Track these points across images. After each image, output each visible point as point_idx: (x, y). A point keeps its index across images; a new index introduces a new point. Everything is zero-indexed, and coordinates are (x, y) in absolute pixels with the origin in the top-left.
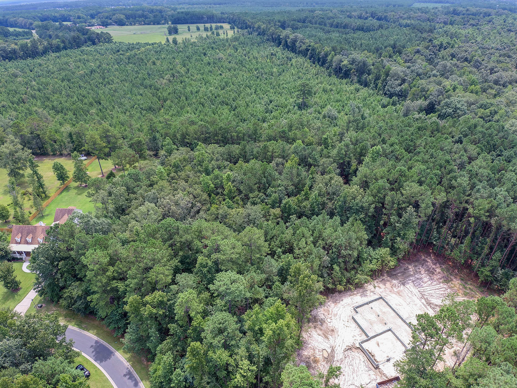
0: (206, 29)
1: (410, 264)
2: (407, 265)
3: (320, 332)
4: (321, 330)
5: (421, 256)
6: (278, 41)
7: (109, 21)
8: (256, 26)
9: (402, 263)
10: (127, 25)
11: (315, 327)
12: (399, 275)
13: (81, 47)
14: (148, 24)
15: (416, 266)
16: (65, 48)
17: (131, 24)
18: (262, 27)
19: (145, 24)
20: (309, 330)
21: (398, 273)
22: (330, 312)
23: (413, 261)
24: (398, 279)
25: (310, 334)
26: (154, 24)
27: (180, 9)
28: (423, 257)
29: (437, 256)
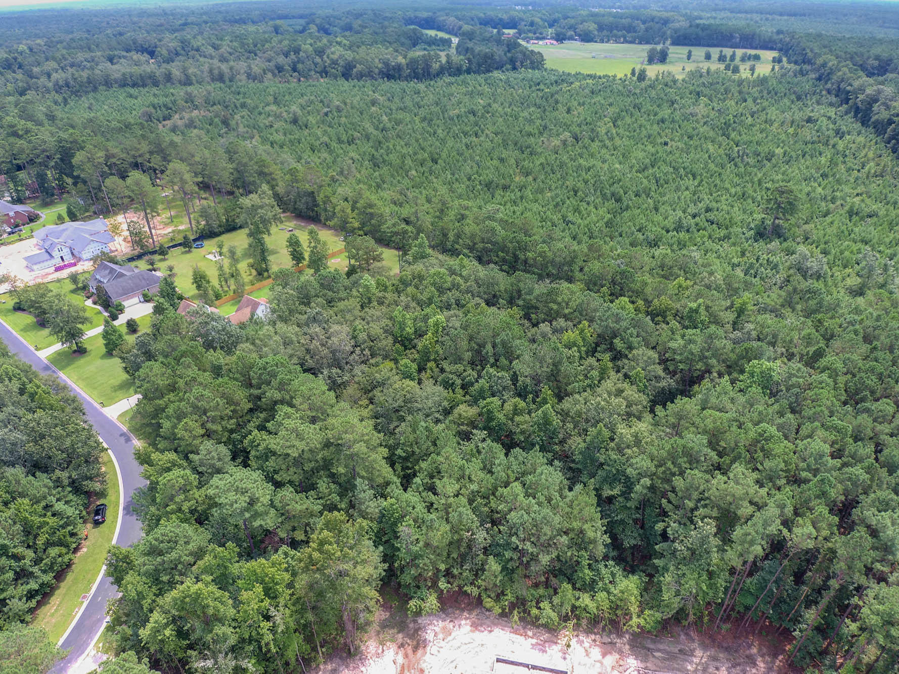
0: (722, 58)
1: (705, 647)
2: (696, 645)
3: (400, 659)
4: (406, 656)
5: (749, 647)
6: (843, 96)
7: (571, 33)
8: (819, 61)
9: (687, 634)
10: (596, 42)
11: (402, 646)
12: (657, 654)
13: (491, 71)
14: (630, 42)
15: (714, 659)
16: (468, 72)
17: (602, 41)
18: (830, 64)
19: (625, 42)
20: (388, 644)
21: (659, 650)
22: (450, 638)
23: (720, 646)
24: (645, 659)
25: (383, 651)
26: (640, 43)
27: (708, 18)
28: (754, 651)
29: (790, 665)
